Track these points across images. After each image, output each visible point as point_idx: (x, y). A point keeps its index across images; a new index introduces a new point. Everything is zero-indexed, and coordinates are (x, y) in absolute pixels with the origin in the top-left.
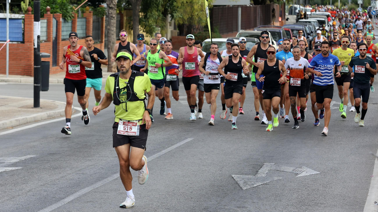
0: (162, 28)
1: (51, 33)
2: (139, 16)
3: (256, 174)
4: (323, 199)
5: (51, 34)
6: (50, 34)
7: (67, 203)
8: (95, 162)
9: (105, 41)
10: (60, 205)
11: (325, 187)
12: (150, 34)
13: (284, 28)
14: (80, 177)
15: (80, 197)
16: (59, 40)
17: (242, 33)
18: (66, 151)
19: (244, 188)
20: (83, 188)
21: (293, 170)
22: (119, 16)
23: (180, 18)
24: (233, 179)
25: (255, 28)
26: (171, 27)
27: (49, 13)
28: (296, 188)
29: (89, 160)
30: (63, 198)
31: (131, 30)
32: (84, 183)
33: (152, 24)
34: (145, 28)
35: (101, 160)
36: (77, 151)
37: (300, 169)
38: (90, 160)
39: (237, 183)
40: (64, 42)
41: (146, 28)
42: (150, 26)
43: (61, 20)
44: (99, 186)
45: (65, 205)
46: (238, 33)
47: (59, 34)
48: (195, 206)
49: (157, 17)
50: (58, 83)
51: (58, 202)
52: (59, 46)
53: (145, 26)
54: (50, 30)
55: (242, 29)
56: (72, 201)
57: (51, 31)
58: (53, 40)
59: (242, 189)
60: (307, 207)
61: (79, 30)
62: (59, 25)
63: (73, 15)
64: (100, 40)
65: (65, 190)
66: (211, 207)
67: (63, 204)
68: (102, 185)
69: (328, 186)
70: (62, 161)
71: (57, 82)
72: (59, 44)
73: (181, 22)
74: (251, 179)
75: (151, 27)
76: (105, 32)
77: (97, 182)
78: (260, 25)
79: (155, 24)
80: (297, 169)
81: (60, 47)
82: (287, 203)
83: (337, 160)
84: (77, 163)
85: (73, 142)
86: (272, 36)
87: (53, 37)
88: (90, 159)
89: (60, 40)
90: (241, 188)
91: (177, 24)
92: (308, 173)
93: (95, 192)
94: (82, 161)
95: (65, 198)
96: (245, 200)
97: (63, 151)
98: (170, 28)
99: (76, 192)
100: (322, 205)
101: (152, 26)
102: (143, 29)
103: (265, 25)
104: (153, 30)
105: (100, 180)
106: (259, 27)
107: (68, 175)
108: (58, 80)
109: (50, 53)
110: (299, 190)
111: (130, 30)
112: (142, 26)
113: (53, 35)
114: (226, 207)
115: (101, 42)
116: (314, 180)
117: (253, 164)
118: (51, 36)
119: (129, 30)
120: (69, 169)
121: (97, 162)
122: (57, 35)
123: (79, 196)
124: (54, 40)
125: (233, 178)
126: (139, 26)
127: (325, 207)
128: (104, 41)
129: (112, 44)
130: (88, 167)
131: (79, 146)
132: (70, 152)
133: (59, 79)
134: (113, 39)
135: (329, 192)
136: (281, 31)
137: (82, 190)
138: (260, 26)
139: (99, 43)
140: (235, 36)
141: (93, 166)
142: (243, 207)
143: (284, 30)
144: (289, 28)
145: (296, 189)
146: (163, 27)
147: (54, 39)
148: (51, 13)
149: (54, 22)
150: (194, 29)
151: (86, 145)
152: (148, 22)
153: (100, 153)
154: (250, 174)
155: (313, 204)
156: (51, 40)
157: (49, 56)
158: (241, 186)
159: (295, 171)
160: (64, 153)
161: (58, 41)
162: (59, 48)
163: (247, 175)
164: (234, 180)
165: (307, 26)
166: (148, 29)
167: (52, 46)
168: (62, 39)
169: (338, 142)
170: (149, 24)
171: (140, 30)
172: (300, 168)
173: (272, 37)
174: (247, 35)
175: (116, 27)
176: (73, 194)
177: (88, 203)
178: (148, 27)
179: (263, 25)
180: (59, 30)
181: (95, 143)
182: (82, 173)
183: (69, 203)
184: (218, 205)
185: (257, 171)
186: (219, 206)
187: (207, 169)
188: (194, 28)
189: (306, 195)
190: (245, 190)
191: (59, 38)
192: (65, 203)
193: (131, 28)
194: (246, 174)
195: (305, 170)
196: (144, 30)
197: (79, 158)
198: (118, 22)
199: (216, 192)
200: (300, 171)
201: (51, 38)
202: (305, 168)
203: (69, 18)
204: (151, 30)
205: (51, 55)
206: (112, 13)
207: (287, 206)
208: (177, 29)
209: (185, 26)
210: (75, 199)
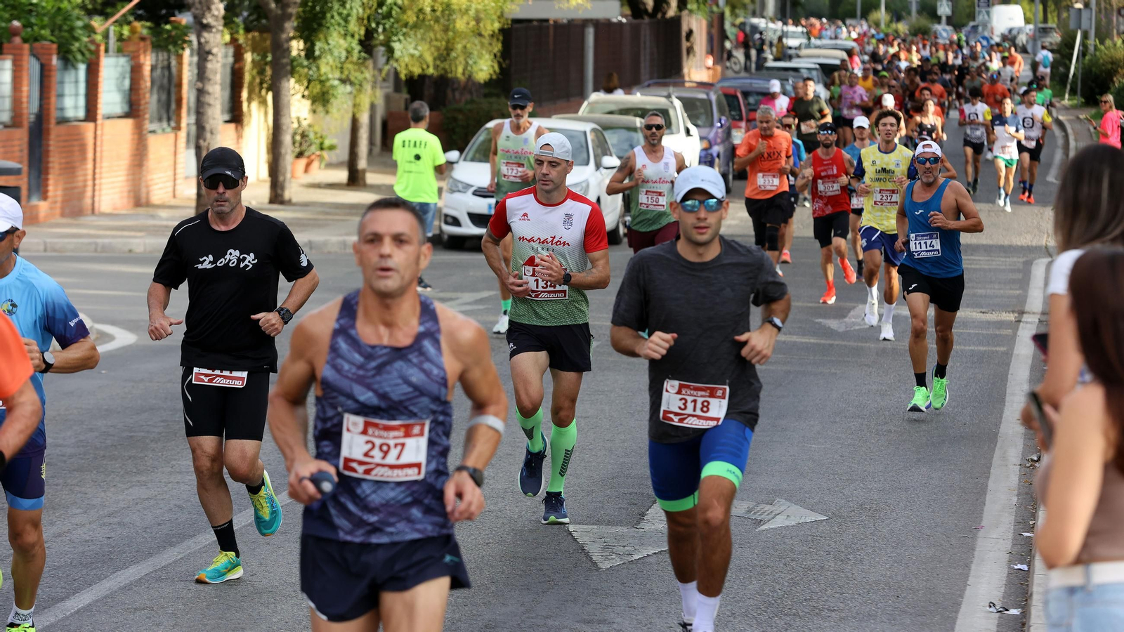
0: (357, 87)
1: (25, 100)
2: (288, 50)
3: (638, 523)
4: (837, 595)
5: (25, 105)
6: (21, 103)
7: (72, 615)
8: (159, 489)
9: (188, 125)
10: (53, 620)
11: (842, 561)
12: (324, 106)
13: (722, 88)
14: (113, 534)
15: (112, 595)
16: (48, 122)
17: (596, 102)
18: (71, 456)
19: (605, 566)
20: (122, 568)
21: (749, 511)
22: (231, 51)
23: (412, 56)
24: (570, 537)
25: (634, 90)
26: (386, 84)
27: (17, 40)
28: (757, 563)
29: (139, 482)
30: (62, 600)
31: (267, 93)
32: (125, 553)
33: (330, 76)
34: (307, 87)
35: (178, 482)
36: (104, 456)
37: (768, 507)
38: (144, 484)
39: (583, 550)
40: (62, 128)
41: (310, 86)
42: (322, 82)
43: (55, 61)
44: (171, 561)
45: (67, 618)
46: (585, 103)
47: (49, 104)
48: (459, 620)
49: (344, 54)
50: (45, 250)
51: (46, 610)
52: (48, 140)
53: (309, 82)
54: (21, 91)
55: (596, 89)
56: (87, 609)
57: (25, 94)
58: (30, 123)
59: (598, 569)
60: (788, 619)
61: (109, 91)
62: (49, 76)
63: (93, 48)
64: (173, 124)
65: (68, 575)
66: (505, 623)
67: (61, 616)
68: (179, 557)
69: (851, 557)
70: (59, 488)
71: (42, 248)
72: (48, 134)
73: (417, 71)
74: (623, 537)
75: (328, 84)
76: (188, 99)
77: (165, 548)
78: (651, 78)
79: (337, 75)
80: (759, 508)
81: (51, 143)
82: (729, 608)
83: (876, 479)
84: (105, 491)
85: (91, 430)
86: (686, 111)
87: (30, 114)
88: (144, 478)
89: (53, 121)
90: (595, 564)
91: (403, 77)
92: (792, 518)
93: (159, 579)
94: (119, 485)
95: (67, 597)
96: (607, 602)
97: (63, 456)
98: (381, 88)
99: (100, 580)
100: (833, 614)
101: (328, 79)
102: (302, 88)
103: (665, 77)
104: (331, 92)
105: (172, 545)
106: (646, 83)
107: (75, 529)
108: (45, 244)
109: (20, 162)
110: (766, 570)
111: (264, 92)
112: (298, 81)
113: (31, 107)
114: (550, 622)
115: (178, 128)
116: (810, 538)
117: (631, 494)
118: (25, 111)
119: (260, 92)
120: (78, 511)
121: (165, 489)
122: (41, 106)
123: (108, 592)
124: (34, 123)
125: (570, 533)
126: (289, 81)
127: (841, 619)
128: (184, 124)
129: (208, 135)
130: (137, 504)
131: (109, 442)
132: (82, 459)
133: (48, 240)
134: (211, 121)
135: (853, 574)
136: (713, 97)
137: (119, 573)
138: (651, 82)
139: (169, 130)
140: (577, 112)
141: (152, 502)
142: (600, 622)
143: (720, 92)
144: (736, 88)
145: (756, 566)
146: (361, 85)
147: (32, 118)
148: (25, 41)
149: (32, 67)
150: (454, 90)
151: (131, 437)
152: (318, 68)
153: (174, 462)
154: (620, 523)
155: (807, 611)
156: (26, 124)
157: (17, 172)
158: (594, 558)
159: (755, 513)
160: (65, 462)
161: (44, 126)
162: (48, 145)
163: (614, 525)
164: (575, 540)
165: (787, 80)
166: (317, 88)
167: (26, 139)
168: (57, 118)
169: (880, 427)
170: (320, 75)
171: (292, 92)
172: (767, 504)
173: (685, 115)
174: (613, 108)
175: (221, 84)
176: (91, 585)
177: (138, 613)
178: (317, 82)
179: (658, 78)
180: (49, 92)
181: (160, 433)
182: (119, 523)
183: (78, 612)
184: (527, 615)
185: (643, 514)
186: (528, 618)
187: (492, 507)
188: (456, 86)
189: (786, 584)
190: (607, 569)
191: (48, 115)
192: (68, 613)
193: (265, 85)
194: (609, 523)
195: (782, 509)
196: (306, 93)
197: (110, 478)
198: (228, 70)
199: (521, 576)
200: (768, 514)
201: (25, 117)
202: (782, 505)
203: (79, 57)
204: (327, 92)
205: (25, 168)
206: (207, 42)
207: (731, 619)
208: (405, 90)
209: (427, 80)
210: (97, 601)
